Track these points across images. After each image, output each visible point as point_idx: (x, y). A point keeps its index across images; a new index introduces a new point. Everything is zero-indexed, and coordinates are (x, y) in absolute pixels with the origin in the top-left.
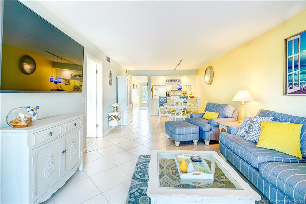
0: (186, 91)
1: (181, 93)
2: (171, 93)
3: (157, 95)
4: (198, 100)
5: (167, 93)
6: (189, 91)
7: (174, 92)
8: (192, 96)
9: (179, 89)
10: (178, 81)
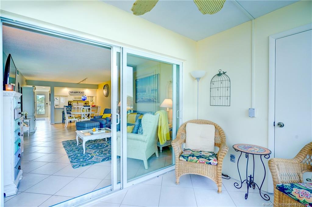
0: (88, 101)
1: (83, 103)
2: (73, 103)
3: (58, 105)
4: (98, 108)
5: (69, 103)
6: (91, 101)
7: (78, 102)
8: (94, 105)
9: (84, 100)
10: (82, 93)
